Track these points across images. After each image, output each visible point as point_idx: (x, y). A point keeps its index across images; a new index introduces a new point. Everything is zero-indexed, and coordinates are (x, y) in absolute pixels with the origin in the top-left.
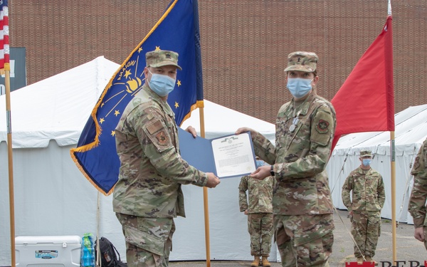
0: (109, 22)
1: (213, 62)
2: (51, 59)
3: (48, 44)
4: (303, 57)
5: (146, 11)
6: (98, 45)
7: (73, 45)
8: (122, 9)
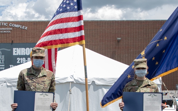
0: (95, 32)
1: (138, 48)
4: (41, 50)
5: (110, 27)
6: (90, 41)
8: (100, 27)
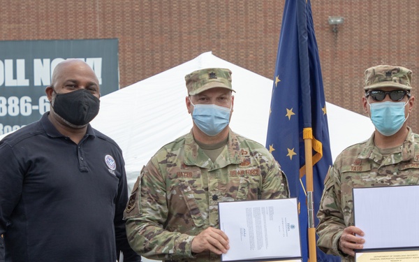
2: (157, 56)
3: (152, 32)
7: (190, 33)
